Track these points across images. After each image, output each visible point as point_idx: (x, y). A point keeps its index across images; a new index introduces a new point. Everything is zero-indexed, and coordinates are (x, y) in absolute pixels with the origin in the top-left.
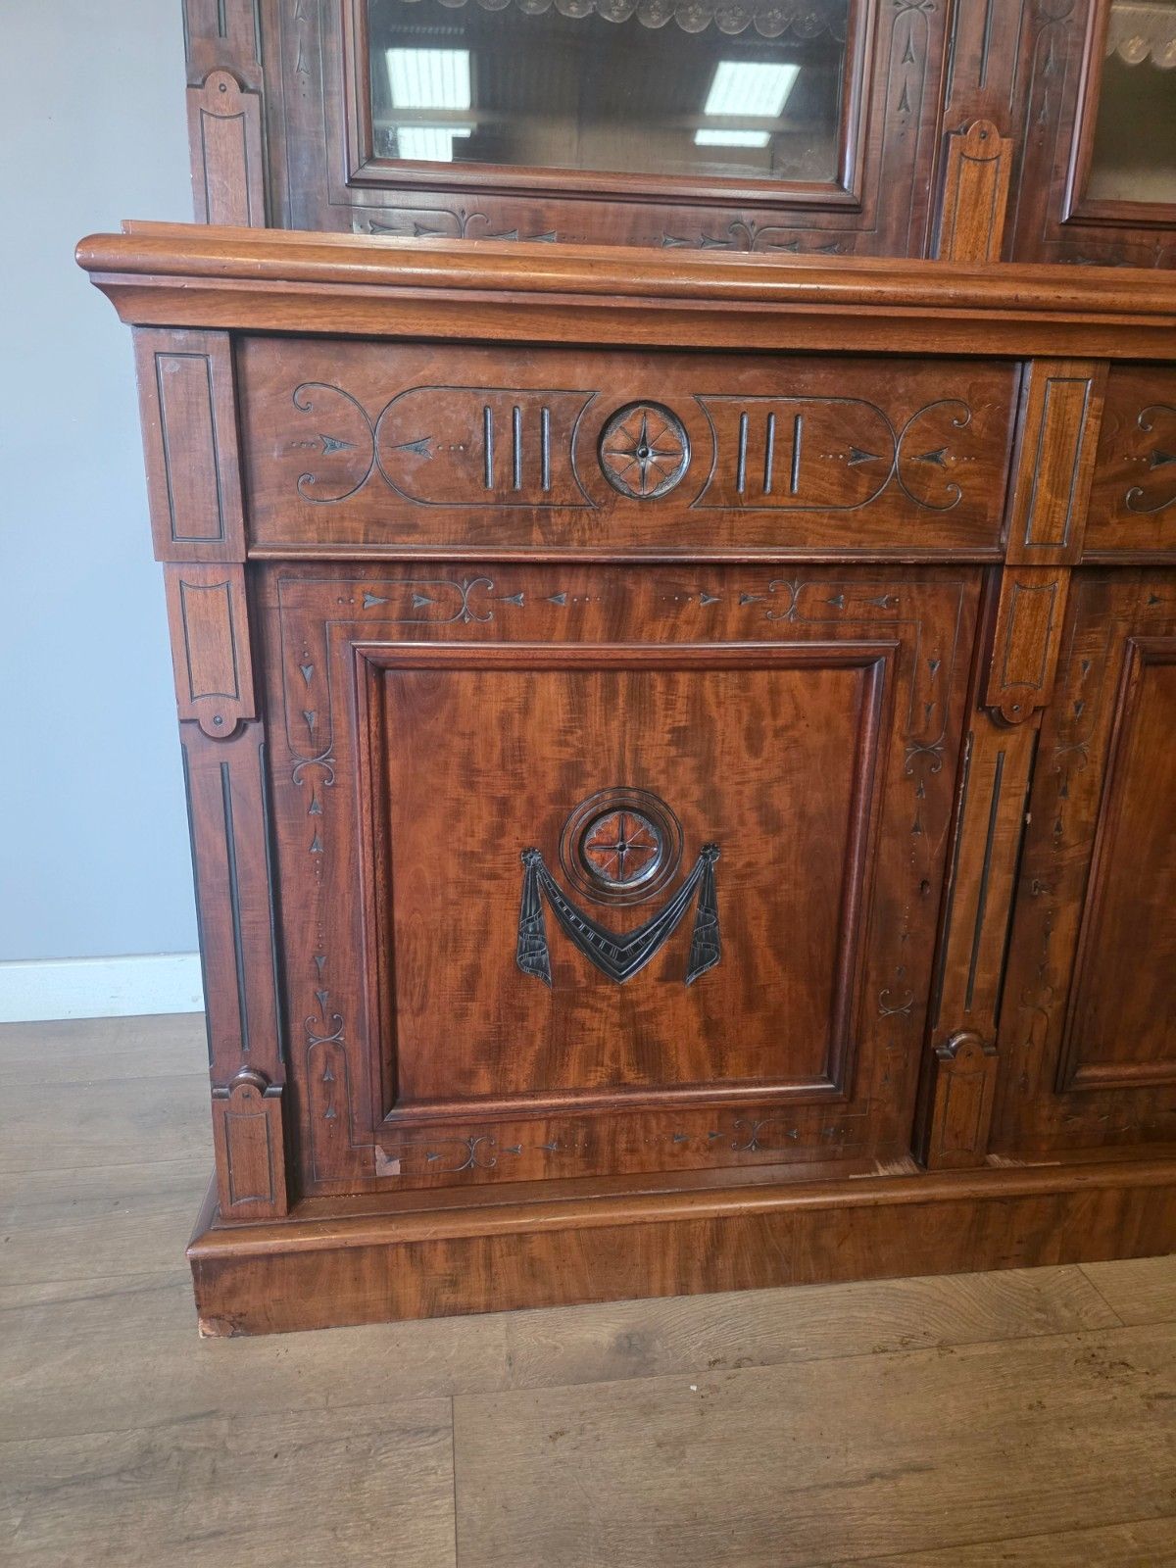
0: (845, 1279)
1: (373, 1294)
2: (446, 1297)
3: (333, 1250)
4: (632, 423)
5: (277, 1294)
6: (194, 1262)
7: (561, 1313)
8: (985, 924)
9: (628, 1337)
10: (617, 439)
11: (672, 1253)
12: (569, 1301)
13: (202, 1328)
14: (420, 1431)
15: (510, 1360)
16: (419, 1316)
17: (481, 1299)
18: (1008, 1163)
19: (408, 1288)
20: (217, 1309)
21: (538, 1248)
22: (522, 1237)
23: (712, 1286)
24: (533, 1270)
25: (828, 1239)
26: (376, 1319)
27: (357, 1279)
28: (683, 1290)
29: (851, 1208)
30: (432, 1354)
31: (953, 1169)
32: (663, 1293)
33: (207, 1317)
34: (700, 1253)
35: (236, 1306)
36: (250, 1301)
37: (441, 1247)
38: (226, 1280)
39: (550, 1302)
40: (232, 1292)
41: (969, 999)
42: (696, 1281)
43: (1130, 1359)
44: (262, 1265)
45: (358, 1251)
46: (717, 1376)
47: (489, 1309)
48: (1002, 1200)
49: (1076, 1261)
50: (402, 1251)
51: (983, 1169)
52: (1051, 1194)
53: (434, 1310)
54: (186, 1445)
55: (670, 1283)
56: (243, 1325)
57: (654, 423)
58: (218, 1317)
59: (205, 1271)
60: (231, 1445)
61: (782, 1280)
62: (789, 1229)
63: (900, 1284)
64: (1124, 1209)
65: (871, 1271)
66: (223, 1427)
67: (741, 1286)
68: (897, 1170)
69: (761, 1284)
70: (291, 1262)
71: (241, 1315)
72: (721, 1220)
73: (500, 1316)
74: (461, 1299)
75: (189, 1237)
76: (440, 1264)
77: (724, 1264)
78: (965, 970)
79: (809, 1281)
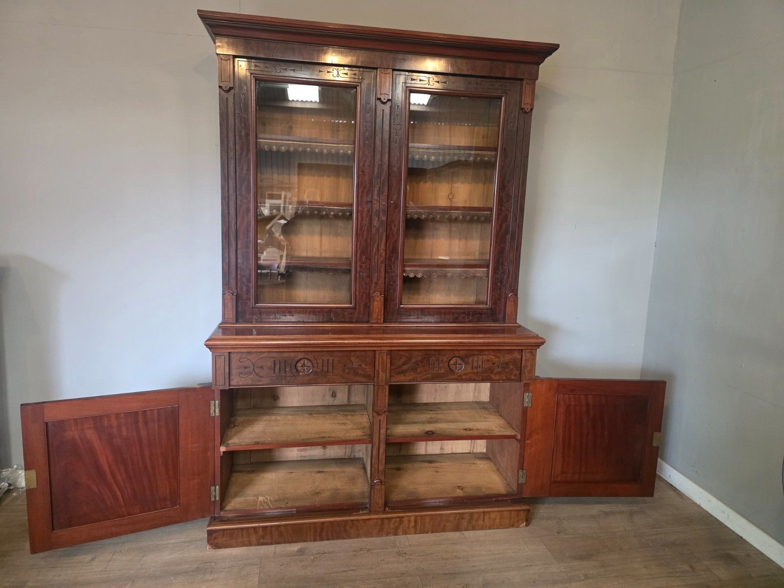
0: (352, 538)
1: (245, 539)
2: (262, 541)
3: (238, 529)
4: (302, 362)
5: (225, 539)
6: (208, 531)
7: (287, 545)
8: (380, 456)
9: (301, 549)
10: (299, 365)
11: (312, 531)
12: (289, 542)
13: (208, 547)
14: (253, 565)
15: (274, 553)
16: (255, 545)
17: (270, 541)
18: (390, 510)
19: (254, 538)
20: (212, 542)
21: (282, 529)
22: (278, 526)
23: (322, 539)
24: (281, 535)
25: (348, 528)
26: (246, 546)
27: (242, 535)
28: (315, 540)
29: (352, 521)
30: (258, 552)
31: (377, 513)
32: (310, 541)
33: (210, 544)
34: (319, 531)
35: (216, 541)
36: (220, 540)
37: (261, 528)
38: (214, 535)
39: (285, 542)
40: (215, 538)
41: (378, 472)
42: (318, 538)
43: (407, 553)
44: (222, 532)
45: (243, 529)
46: (318, 556)
47: (271, 544)
48: (387, 518)
49: (406, 534)
50: (252, 529)
51: (384, 512)
52: (398, 517)
53: (259, 544)
54: (205, 567)
55: (312, 538)
56: (217, 546)
57: (306, 361)
58: (212, 544)
59: (210, 533)
60: (215, 567)
61: (338, 538)
62: (339, 525)
63: (365, 539)
64: (416, 521)
65: (358, 536)
66: (213, 564)
67: (328, 539)
68: (365, 512)
69: (333, 539)
70: (228, 531)
71: (217, 544)
72: (323, 523)
73: (274, 545)
74: (265, 541)
75: (206, 526)
76: (260, 532)
77: (324, 534)
78: (377, 466)
79: (344, 538)
